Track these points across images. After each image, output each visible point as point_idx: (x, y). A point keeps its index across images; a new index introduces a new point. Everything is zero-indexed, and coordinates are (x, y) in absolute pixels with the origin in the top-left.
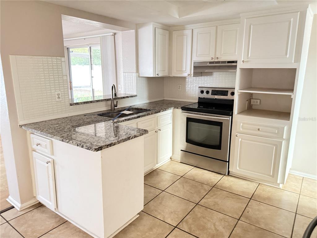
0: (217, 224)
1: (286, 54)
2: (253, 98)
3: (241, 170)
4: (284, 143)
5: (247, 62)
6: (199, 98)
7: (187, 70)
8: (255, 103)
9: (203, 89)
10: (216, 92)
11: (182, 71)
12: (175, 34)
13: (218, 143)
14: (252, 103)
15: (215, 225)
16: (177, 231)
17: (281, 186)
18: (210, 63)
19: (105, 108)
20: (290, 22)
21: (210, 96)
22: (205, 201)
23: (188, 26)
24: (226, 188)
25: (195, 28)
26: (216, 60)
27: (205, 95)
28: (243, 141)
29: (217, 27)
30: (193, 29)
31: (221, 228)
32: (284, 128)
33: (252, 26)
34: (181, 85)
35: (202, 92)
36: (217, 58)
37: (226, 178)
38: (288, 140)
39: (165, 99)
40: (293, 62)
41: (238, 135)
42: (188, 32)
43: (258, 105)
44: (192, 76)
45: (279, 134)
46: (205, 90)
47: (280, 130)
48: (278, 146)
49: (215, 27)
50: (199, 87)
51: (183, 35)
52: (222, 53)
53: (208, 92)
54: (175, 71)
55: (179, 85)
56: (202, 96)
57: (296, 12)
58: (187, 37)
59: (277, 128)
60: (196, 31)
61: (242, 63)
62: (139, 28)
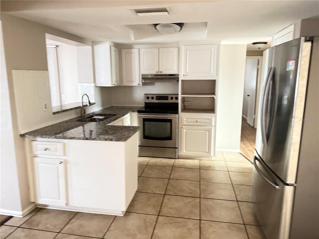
0: (189, 186)
1: (210, 71)
2: (186, 101)
3: (187, 152)
4: (213, 128)
5: (186, 75)
6: (145, 102)
7: (137, 81)
8: (187, 104)
10: (160, 97)
11: (132, 81)
12: (124, 52)
13: (169, 135)
14: (185, 104)
15: (187, 187)
16: (166, 197)
17: (213, 158)
18: (156, 75)
19: (76, 115)
20: (212, 50)
21: (155, 101)
22: (173, 176)
23: (135, 46)
24: (181, 166)
25: (141, 48)
26: (160, 74)
27: (150, 101)
28: (187, 131)
29: (159, 48)
30: (139, 49)
31: (192, 188)
32: (212, 119)
33: (188, 51)
34: (127, 93)
35: (148, 98)
36: (161, 72)
37: (177, 160)
38: (215, 126)
39: (113, 105)
40: (215, 75)
41: (184, 127)
42: (135, 51)
43: (189, 105)
44: (141, 85)
45: (210, 124)
46: (150, 96)
47: (210, 120)
48: (210, 131)
49: (158, 49)
50: (145, 94)
51: (131, 53)
52: (164, 68)
53: (153, 98)
54: (125, 81)
55: (126, 93)
56: (148, 101)
57: (214, 44)
58: (135, 54)
59: (209, 119)
60: (142, 51)
61: (183, 76)
62: (95, 45)
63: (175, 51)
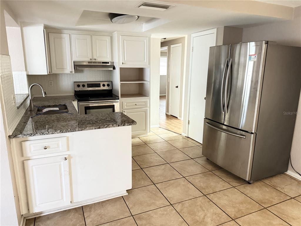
1: (145, 60)
4: (148, 109)
5: (125, 63)
6: (75, 90)
7: (69, 68)
9: (79, 84)
10: (91, 85)
12: (52, 36)
16: (144, 170)
17: (149, 134)
18: (89, 62)
20: (144, 41)
21: (86, 89)
23: (65, 31)
26: (94, 61)
27: (81, 89)
28: (128, 114)
30: (70, 35)
32: (147, 101)
33: (125, 41)
34: (52, 82)
36: (95, 59)
38: (150, 107)
40: (148, 64)
41: (125, 111)
42: (66, 37)
44: (74, 73)
45: (146, 105)
46: (81, 84)
47: (146, 103)
48: (146, 112)
49: (90, 36)
50: (74, 82)
51: (61, 38)
52: (98, 56)
53: (84, 86)
54: (55, 69)
55: (50, 82)
56: (78, 89)
57: (146, 37)
58: (65, 40)
59: (144, 102)
60: (73, 36)
61: (121, 64)
62: (24, 27)
63: (108, 40)
